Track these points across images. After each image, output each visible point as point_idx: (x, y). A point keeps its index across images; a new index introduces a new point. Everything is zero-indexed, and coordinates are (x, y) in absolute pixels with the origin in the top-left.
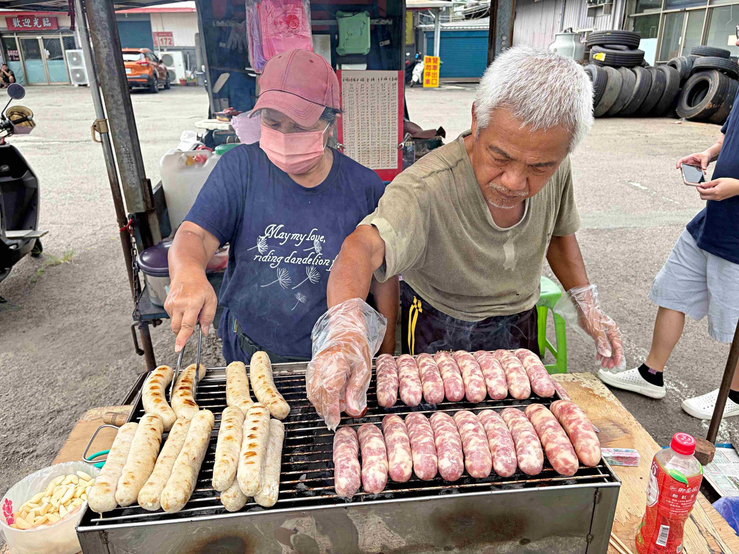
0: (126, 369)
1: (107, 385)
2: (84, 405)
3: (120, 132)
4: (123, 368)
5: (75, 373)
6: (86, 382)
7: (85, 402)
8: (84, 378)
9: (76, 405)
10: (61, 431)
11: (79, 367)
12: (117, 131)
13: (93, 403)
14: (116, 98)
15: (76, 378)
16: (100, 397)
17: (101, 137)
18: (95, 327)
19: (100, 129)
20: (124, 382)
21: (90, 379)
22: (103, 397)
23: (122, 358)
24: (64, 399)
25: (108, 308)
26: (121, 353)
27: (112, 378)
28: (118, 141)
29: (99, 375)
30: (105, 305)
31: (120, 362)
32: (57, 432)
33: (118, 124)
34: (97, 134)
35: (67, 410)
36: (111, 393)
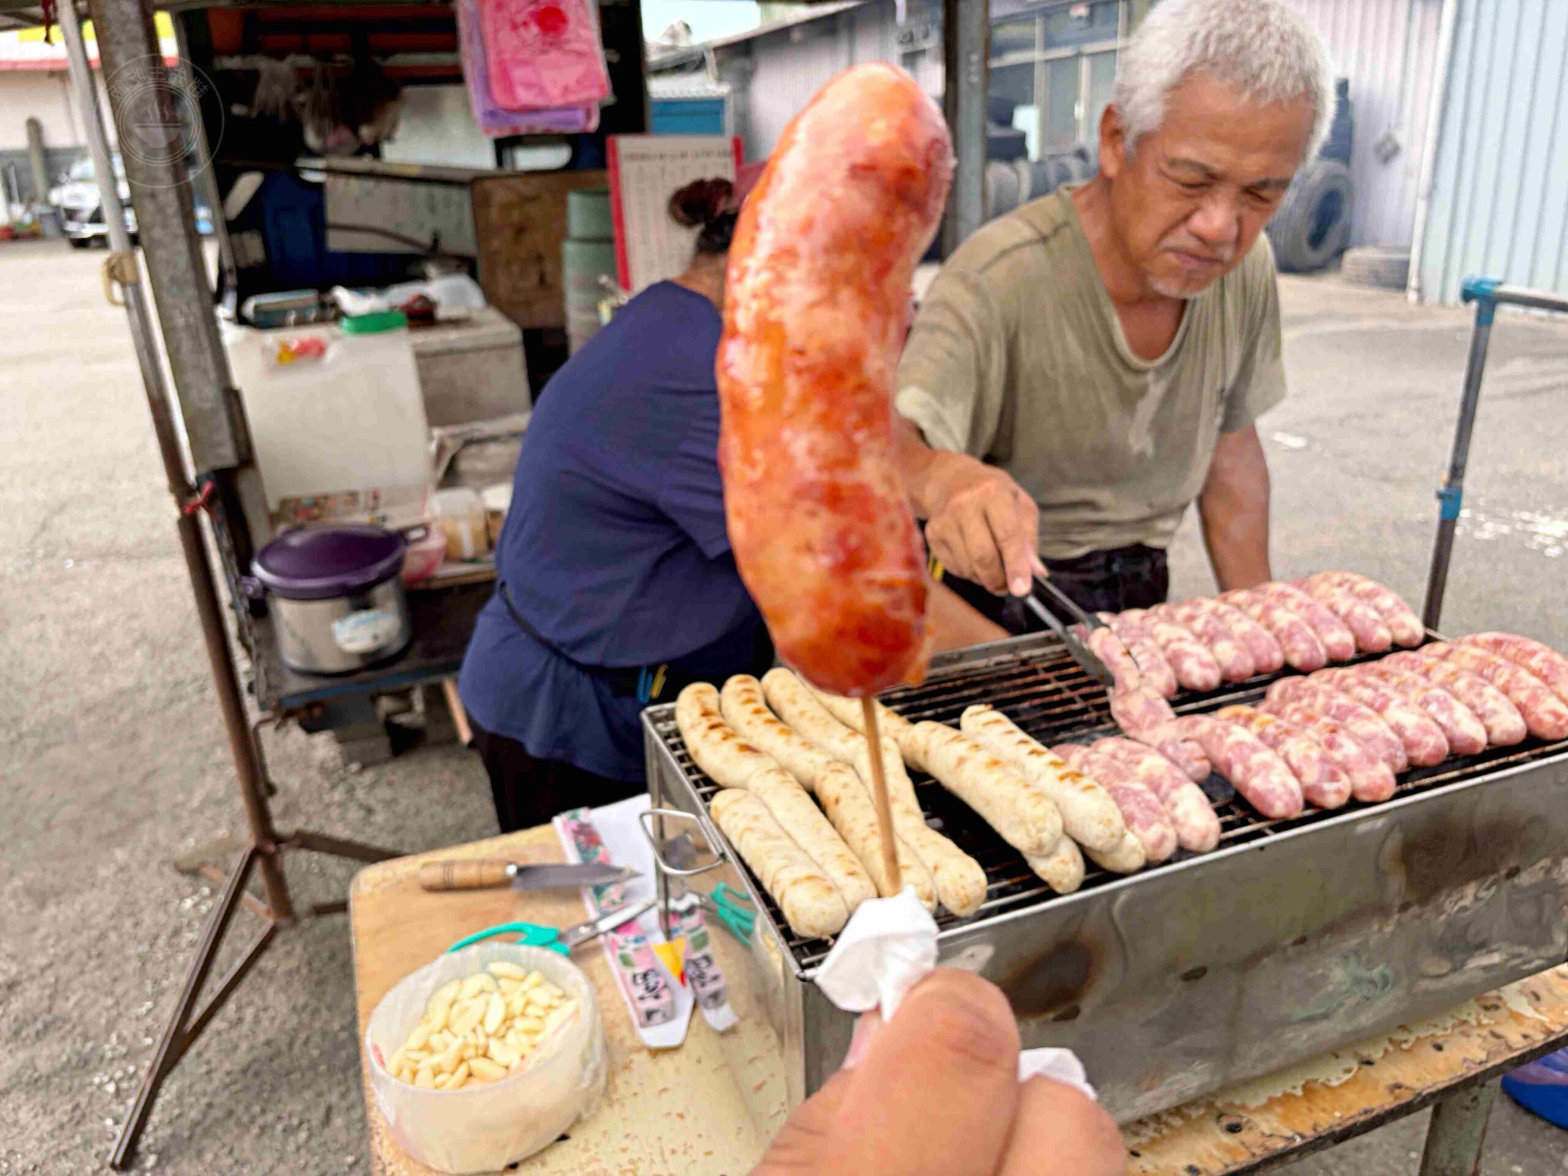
0: (144, 866)
1: (109, 910)
2: (74, 959)
3: (173, 280)
4: (134, 866)
5: (14, 895)
6: (51, 910)
7: (71, 954)
8: (42, 906)
9: (50, 965)
10: (39, 1025)
11: (17, 882)
12: (165, 278)
13: (94, 952)
14: (162, 199)
15: (20, 906)
16: (102, 936)
17: (124, 293)
18: (17, 789)
19: (122, 273)
20: (152, 895)
21: (59, 904)
22: (113, 937)
23: (120, 845)
24: (12, 957)
25: (31, 743)
26: (111, 835)
27: (113, 893)
28: (168, 300)
29: (79, 892)
30: (21, 736)
31: (120, 854)
32: (31, 1031)
33: (168, 262)
34: (116, 288)
35: (32, 978)
36: (128, 923)
